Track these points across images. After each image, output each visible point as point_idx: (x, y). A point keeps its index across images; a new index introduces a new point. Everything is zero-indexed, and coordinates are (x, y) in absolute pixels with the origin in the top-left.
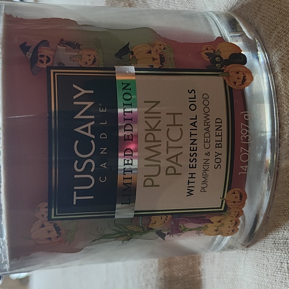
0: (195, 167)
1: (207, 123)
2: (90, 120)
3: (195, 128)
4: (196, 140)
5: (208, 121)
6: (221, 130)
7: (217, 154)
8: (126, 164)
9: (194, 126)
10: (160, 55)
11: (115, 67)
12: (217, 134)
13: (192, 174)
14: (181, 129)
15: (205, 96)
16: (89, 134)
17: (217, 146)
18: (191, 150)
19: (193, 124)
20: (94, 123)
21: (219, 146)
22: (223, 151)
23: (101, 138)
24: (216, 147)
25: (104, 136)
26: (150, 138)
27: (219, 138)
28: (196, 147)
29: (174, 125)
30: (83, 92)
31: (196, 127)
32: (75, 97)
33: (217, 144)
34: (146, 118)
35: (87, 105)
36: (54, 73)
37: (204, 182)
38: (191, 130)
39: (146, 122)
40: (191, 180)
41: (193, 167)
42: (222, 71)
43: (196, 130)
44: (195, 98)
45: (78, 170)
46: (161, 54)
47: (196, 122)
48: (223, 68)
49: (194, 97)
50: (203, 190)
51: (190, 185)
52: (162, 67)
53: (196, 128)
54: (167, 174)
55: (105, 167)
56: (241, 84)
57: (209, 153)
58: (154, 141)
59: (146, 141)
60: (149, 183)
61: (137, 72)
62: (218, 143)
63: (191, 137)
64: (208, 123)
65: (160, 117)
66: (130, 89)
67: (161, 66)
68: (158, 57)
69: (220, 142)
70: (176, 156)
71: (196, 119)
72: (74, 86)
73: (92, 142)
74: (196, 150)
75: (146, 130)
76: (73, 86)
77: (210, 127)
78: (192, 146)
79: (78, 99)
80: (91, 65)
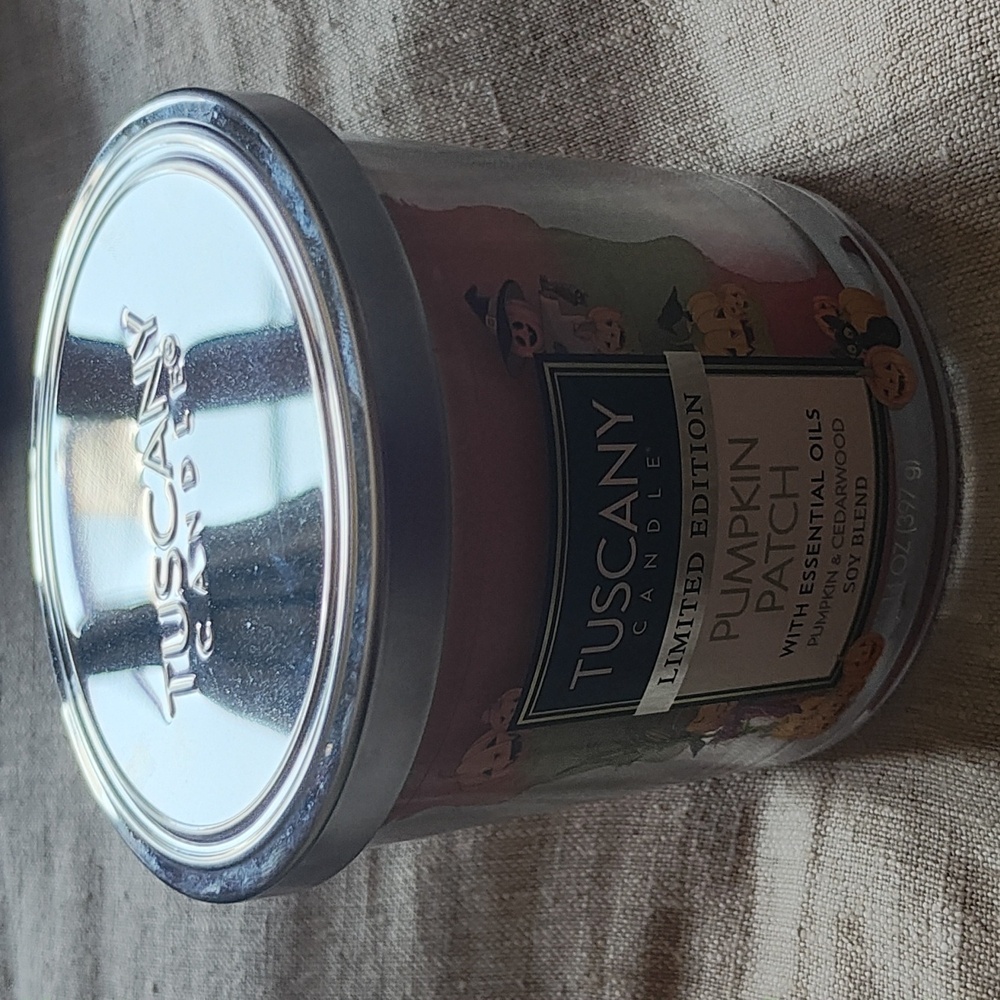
0: (810, 592)
1: (841, 490)
2: (630, 489)
3: (819, 501)
4: (819, 529)
5: (842, 485)
6: (865, 505)
7: (852, 560)
8: (690, 591)
9: (819, 496)
10: (743, 323)
11: (665, 353)
12: (858, 515)
13: (802, 606)
14: (795, 504)
15: (838, 425)
16: (627, 523)
17: (855, 540)
18: (808, 553)
19: (817, 493)
20: (637, 496)
21: (858, 541)
22: (864, 552)
23: (649, 531)
24: (853, 544)
25: (654, 526)
26: (739, 527)
27: (859, 524)
28: (819, 546)
29: (784, 495)
30: (615, 419)
31: (822, 498)
32: (600, 432)
33: (855, 537)
34: (733, 479)
35: (623, 452)
36: (552, 370)
37: (819, 624)
38: (813, 505)
39: (733, 489)
40: (798, 620)
41: (807, 592)
42: (861, 363)
43: (821, 505)
44: (819, 430)
45: (597, 609)
46: (744, 318)
47: (822, 486)
48: (861, 356)
49: (817, 428)
50: (813, 641)
51: (795, 631)
52: (751, 352)
53: (821, 501)
54: (758, 609)
55: (648, 599)
56: (897, 394)
57: (839, 557)
58: (746, 534)
59: (732, 535)
60: (721, 631)
61: (709, 366)
62: (857, 533)
63: (811, 522)
64: (843, 489)
65: (758, 478)
66: (701, 410)
67: (750, 350)
68: (740, 327)
69: (861, 532)
70: (781, 567)
71: (822, 480)
72: (595, 404)
73: (632, 540)
74: (818, 553)
75: (732, 509)
76: (592, 404)
77: (845, 498)
78: (812, 542)
79: (607, 438)
80: (617, 349)
